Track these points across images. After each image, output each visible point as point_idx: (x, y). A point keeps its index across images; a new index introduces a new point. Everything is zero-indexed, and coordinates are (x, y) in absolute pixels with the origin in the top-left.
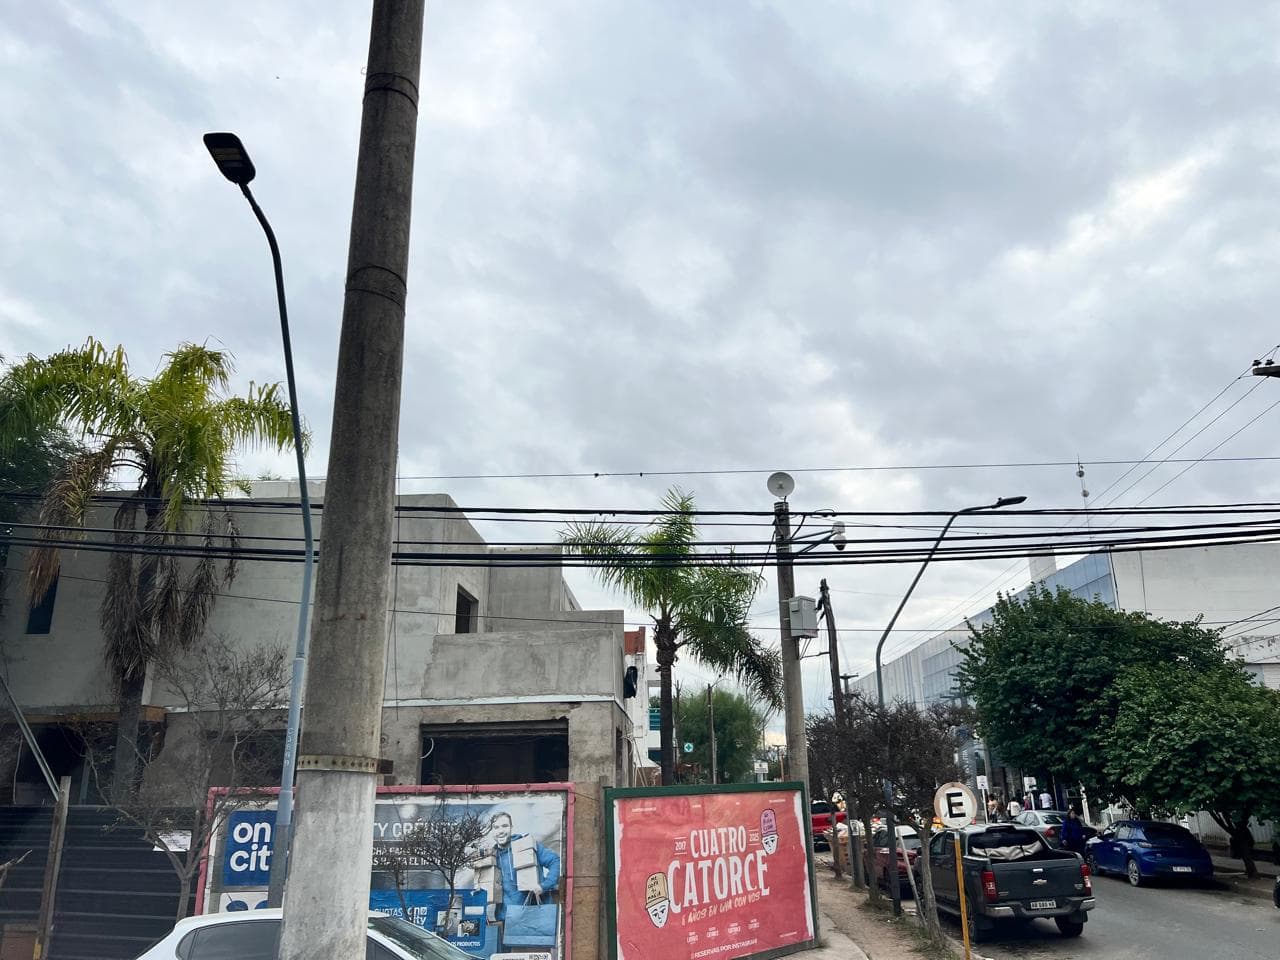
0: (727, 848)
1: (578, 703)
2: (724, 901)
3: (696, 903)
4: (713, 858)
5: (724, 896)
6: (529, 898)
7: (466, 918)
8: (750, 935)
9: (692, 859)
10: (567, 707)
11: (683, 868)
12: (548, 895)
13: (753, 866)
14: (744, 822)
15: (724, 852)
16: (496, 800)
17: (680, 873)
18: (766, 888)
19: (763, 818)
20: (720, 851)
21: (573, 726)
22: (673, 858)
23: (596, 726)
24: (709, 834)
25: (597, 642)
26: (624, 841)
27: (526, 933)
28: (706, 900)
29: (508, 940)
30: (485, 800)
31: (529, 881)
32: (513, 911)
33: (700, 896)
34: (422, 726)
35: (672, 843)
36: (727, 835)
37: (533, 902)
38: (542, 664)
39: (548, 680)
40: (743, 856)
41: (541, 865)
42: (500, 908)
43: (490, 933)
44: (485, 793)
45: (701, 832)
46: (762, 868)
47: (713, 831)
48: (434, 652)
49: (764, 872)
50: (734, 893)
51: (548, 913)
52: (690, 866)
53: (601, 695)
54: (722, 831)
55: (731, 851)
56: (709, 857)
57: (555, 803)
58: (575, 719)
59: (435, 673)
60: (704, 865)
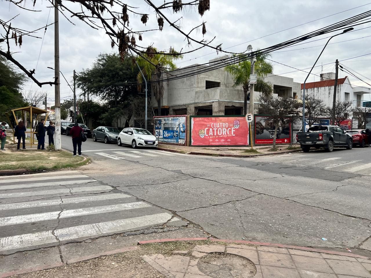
0: (222, 127)
1: (214, 102)
2: (220, 136)
3: (212, 135)
4: (218, 128)
5: (221, 134)
6: (182, 132)
7: (176, 134)
8: (228, 142)
9: (212, 128)
10: (212, 103)
11: (209, 129)
12: (184, 132)
13: (230, 130)
14: (228, 122)
15: (221, 127)
16: (179, 118)
17: (208, 130)
18: (234, 134)
19: (235, 121)
20: (220, 127)
21: (213, 106)
22: (206, 127)
23: (216, 106)
24: (217, 124)
25: (216, 90)
26: (194, 124)
27: (182, 137)
28: (215, 134)
29: (180, 138)
30: (177, 118)
31: (182, 130)
32: (181, 134)
33: (214, 134)
34: (195, 107)
35: (206, 125)
36: (222, 125)
37: (183, 133)
38: (209, 95)
39: (209, 98)
40: (227, 129)
41: (183, 127)
42: (179, 133)
43: (178, 136)
44: (177, 117)
45: (214, 124)
46: (233, 131)
47: (218, 124)
48: (196, 94)
49: (234, 132)
50: (223, 134)
51: (184, 134)
52: (211, 129)
53: (217, 100)
54: (221, 124)
55: (223, 127)
56: (216, 128)
57: (184, 118)
58: (213, 104)
59: (196, 98)
60: (215, 129)
